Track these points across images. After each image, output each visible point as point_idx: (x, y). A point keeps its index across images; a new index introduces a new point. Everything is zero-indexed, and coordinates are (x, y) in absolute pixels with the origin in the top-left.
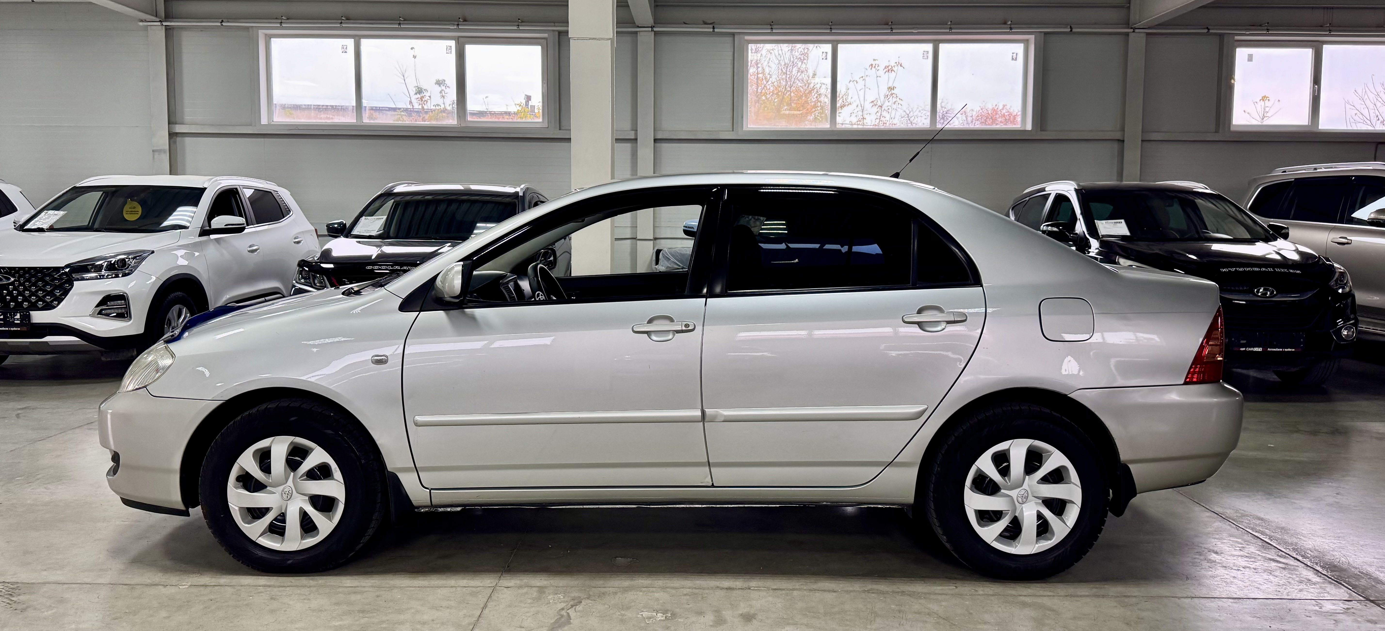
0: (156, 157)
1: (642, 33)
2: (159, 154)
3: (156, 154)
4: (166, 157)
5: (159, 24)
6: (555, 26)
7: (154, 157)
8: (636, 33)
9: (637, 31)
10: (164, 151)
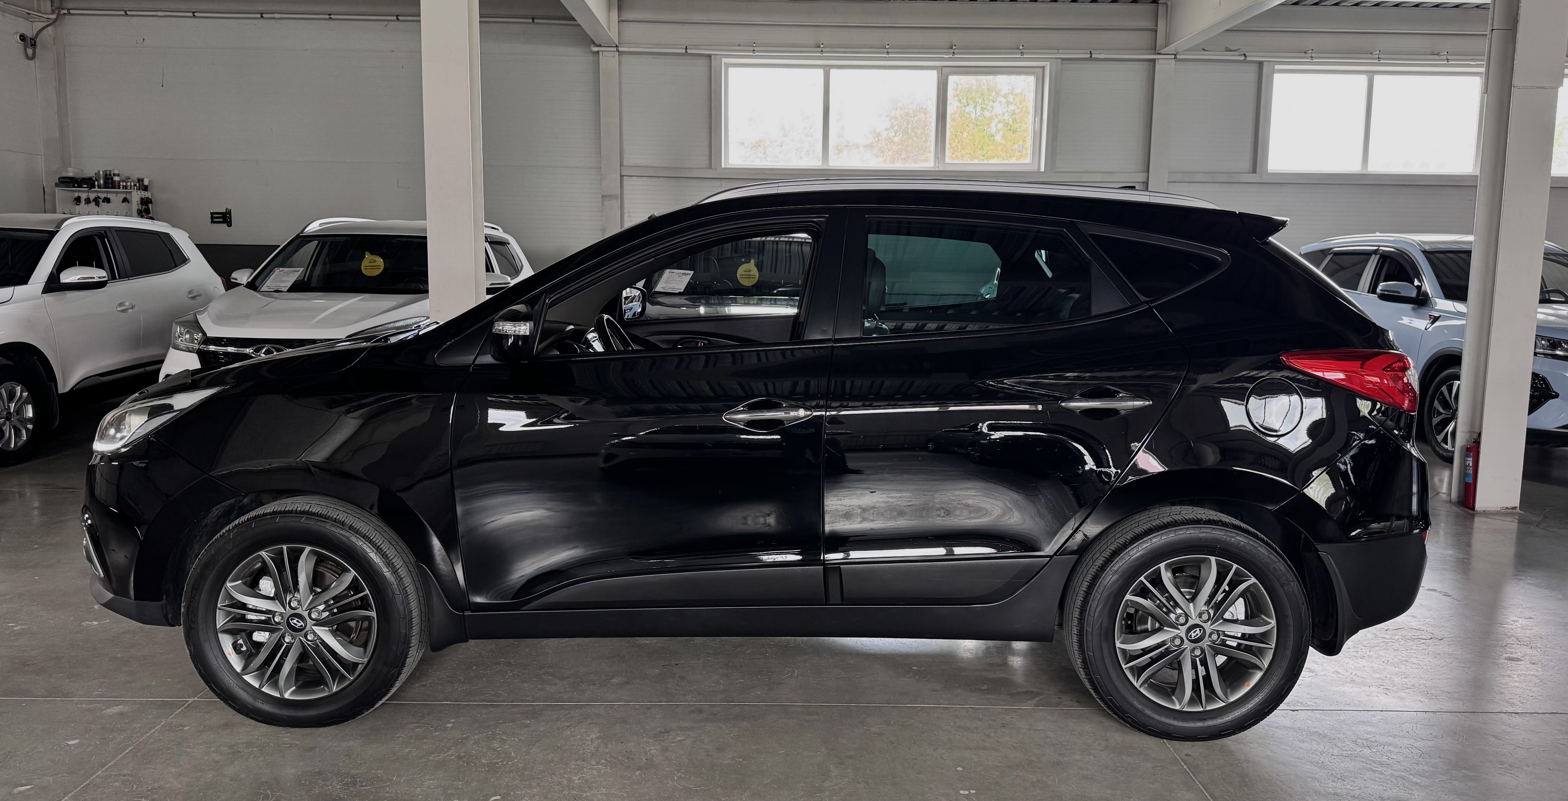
0: (605, 203)
1: (1161, 61)
2: (609, 200)
3: (607, 199)
4: (616, 203)
5: (615, 49)
6: (1058, 53)
7: (603, 204)
8: (1153, 61)
9: (1155, 59)
10: (615, 197)
